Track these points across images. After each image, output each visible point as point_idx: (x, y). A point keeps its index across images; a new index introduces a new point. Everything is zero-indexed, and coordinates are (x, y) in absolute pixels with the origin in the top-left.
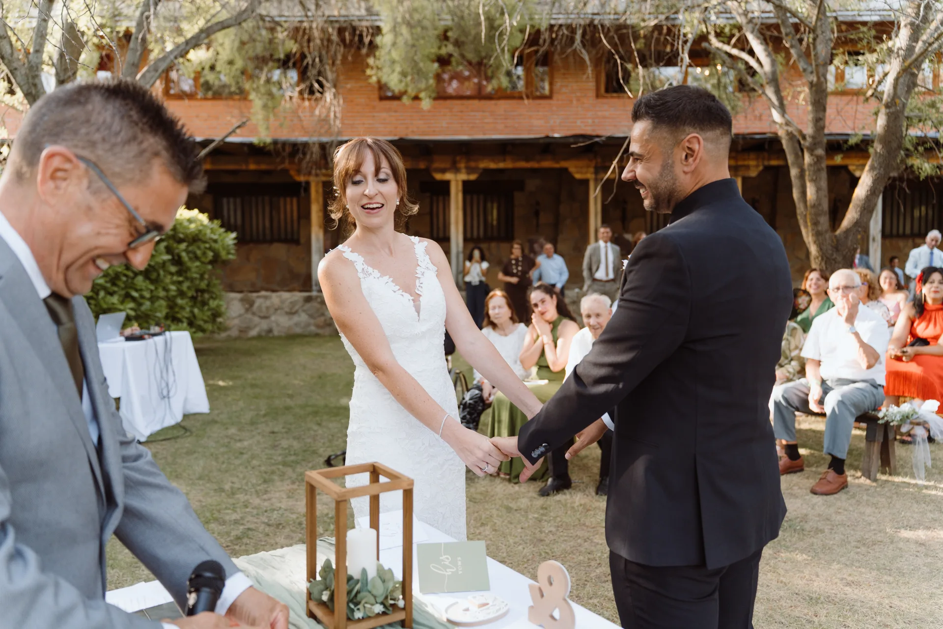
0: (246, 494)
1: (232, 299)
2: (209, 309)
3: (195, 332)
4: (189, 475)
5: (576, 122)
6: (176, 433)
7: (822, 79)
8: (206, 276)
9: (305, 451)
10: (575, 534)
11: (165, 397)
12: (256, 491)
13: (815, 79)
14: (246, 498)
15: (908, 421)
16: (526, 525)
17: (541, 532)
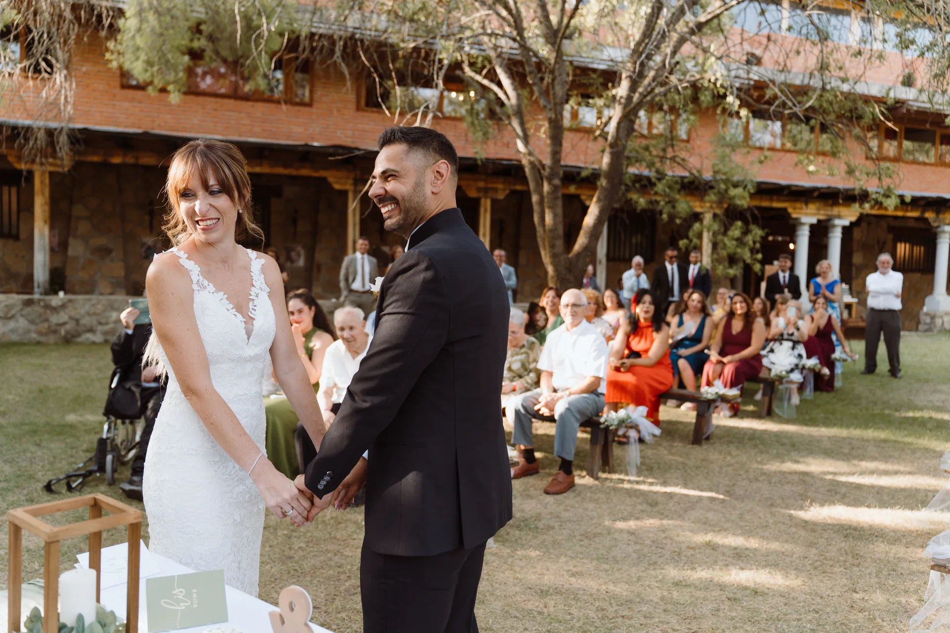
5: (336, 133)
7: (559, 117)
10: (325, 548)
13: (553, 116)
15: (624, 425)
16: (275, 543)
17: (290, 549)
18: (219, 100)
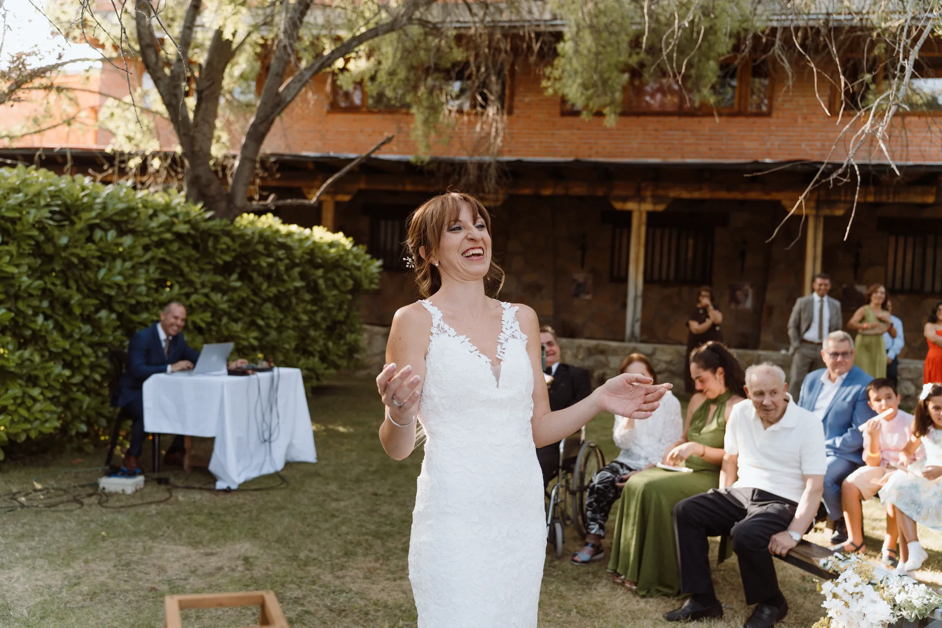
0: (319, 568)
1: (377, 334)
2: (345, 344)
3: (326, 369)
4: (267, 535)
5: (800, 145)
6: (271, 483)
8: (345, 307)
11: (267, 441)
12: (332, 565)
14: (318, 571)
18: (662, 119)
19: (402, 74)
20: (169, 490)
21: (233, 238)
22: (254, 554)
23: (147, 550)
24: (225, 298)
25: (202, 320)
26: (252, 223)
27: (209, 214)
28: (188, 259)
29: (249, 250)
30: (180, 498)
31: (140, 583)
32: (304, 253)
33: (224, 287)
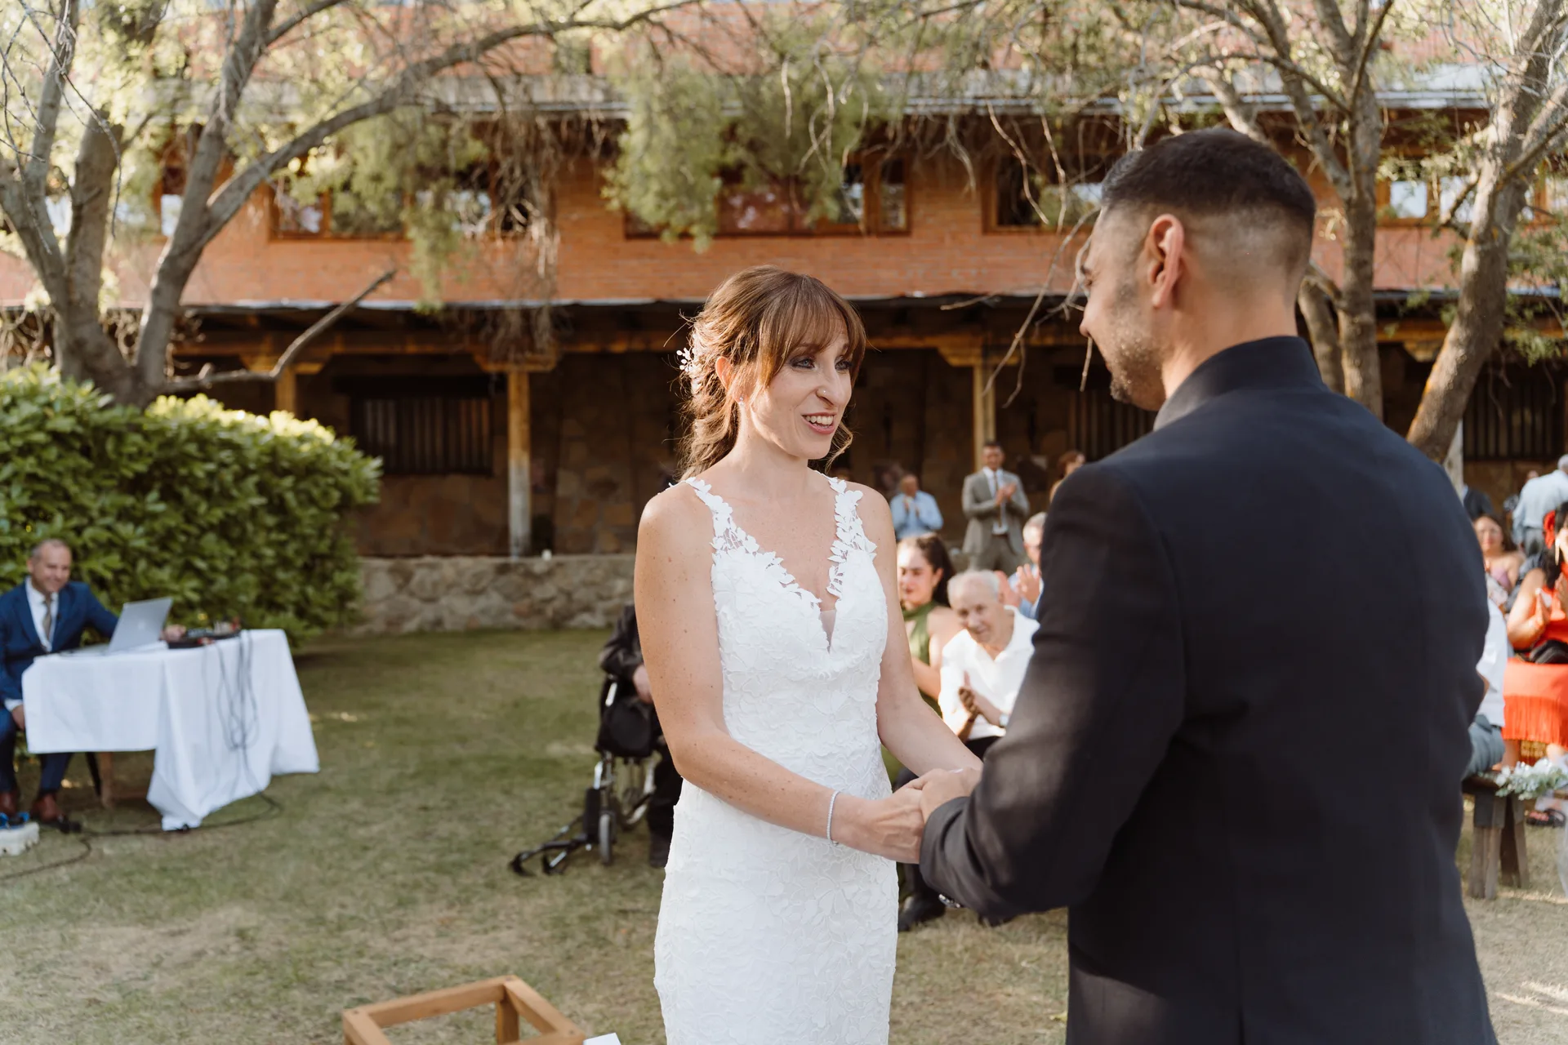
0: (363, 930)
1: (377, 569)
2: (334, 587)
3: (307, 628)
4: (266, 891)
5: (950, 273)
6: (253, 810)
7: (1367, 196)
8: (329, 532)
9: (477, 844)
10: (955, 1009)
11: (238, 745)
12: (383, 923)
13: (1355, 195)
14: (363, 935)
15: (1551, 791)
19: (391, 180)
20: (84, 841)
21: (147, 436)
22: (253, 923)
23: (68, 942)
24: (141, 530)
25: (106, 567)
26: (175, 410)
27: (105, 400)
28: (75, 473)
29: (173, 453)
30: (107, 851)
31: (69, 995)
32: (262, 453)
33: (138, 514)
